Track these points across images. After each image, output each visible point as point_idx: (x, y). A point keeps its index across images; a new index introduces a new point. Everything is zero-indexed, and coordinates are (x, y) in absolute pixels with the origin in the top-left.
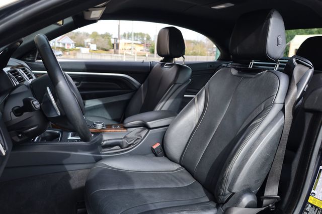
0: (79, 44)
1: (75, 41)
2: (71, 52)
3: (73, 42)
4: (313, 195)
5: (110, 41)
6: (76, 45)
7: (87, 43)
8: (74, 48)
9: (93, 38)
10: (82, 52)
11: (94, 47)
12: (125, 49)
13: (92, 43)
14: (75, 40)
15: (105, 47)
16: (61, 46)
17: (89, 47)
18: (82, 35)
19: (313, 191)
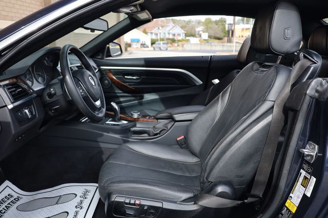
0: (189, 34)
1: (185, 31)
2: (180, 43)
3: (183, 31)
4: (290, 198)
5: (225, 28)
6: (187, 35)
7: (199, 32)
8: (184, 38)
9: (206, 25)
10: (192, 42)
11: (205, 36)
12: (242, 36)
13: (203, 32)
14: (186, 29)
15: (218, 36)
16: (171, 37)
17: (200, 36)
18: (194, 23)
19: (291, 195)
